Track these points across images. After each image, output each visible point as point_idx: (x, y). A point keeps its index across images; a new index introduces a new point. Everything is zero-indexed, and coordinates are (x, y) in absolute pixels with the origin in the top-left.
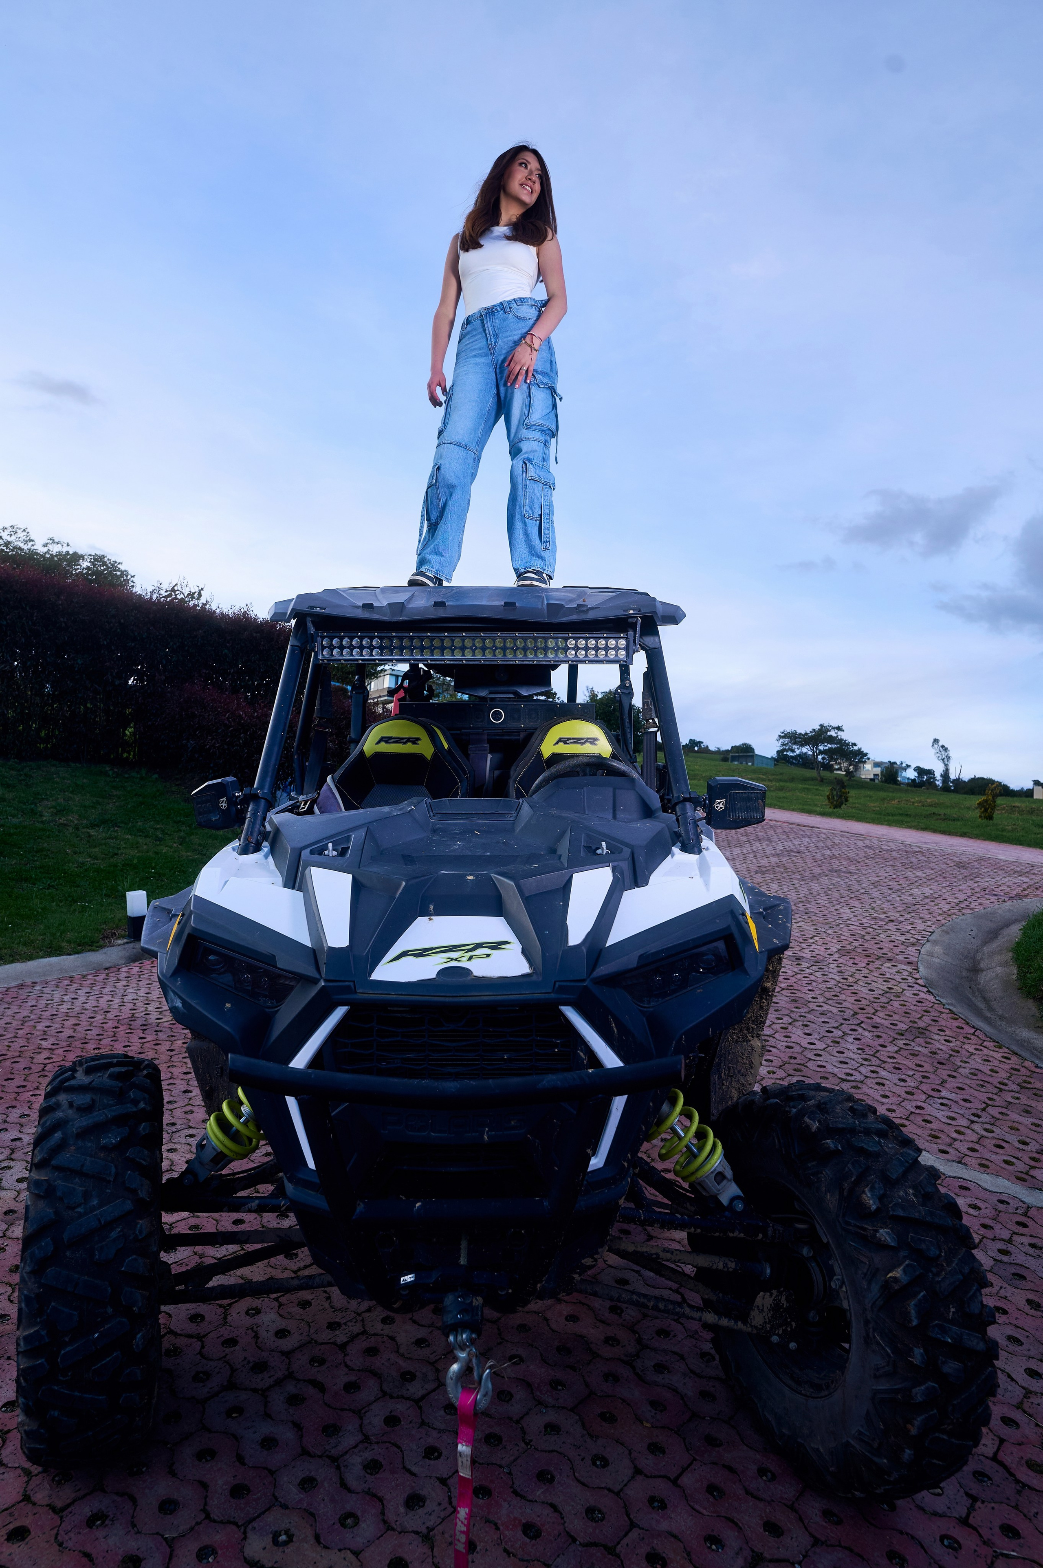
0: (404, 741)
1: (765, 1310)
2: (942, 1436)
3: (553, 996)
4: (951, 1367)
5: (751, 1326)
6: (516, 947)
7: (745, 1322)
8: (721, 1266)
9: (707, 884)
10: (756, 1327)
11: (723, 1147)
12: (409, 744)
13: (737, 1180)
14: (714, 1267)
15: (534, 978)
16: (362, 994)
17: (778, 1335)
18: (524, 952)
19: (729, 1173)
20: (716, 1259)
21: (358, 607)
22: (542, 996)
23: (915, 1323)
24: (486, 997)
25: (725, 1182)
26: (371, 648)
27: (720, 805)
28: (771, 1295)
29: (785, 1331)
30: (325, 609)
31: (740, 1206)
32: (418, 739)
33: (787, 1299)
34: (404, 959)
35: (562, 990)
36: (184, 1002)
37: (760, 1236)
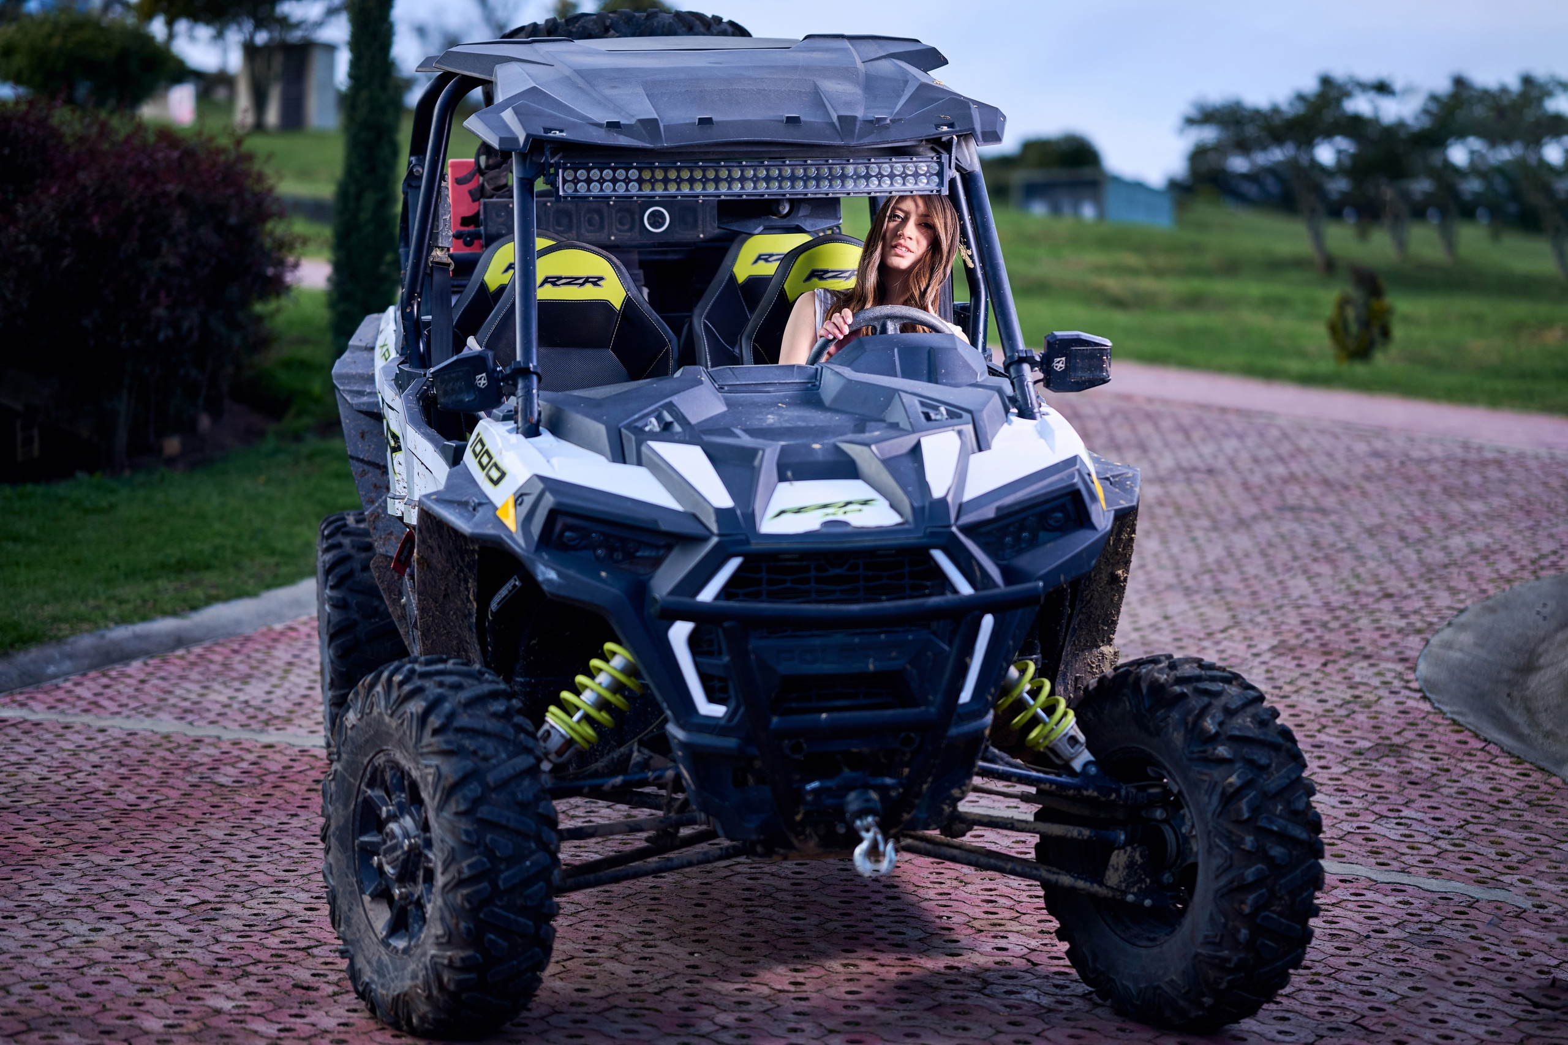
0: (581, 281)
1: (1121, 868)
2: (1272, 915)
3: (925, 540)
4: (1277, 851)
5: (1107, 887)
6: (882, 504)
7: (1101, 884)
8: (1075, 833)
9: (1052, 448)
10: (1112, 888)
11: (1076, 715)
12: (589, 286)
13: (1089, 746)
14: (1069, 835)
15: (906, 526)
16: (755, 546)
17: (1133, 893)
18: (892, 506)
19: (1082, 738)
20: (1071, 828)
21: (599, 125)
22: (915, 541)
23: (1246, 816)
24: (868, 542)
25: (1077, 746)
26: (627, 181)
27: (1059, 364)
28: (1125, 852)
29: (1140, 889)
30: (561, 131)
31: (1093, 770)
32: (601, 279)
33: (1141, 856)
34: (783, 516)
35: (933, 534)
36: (559, 574)
37: (1114, 796)
